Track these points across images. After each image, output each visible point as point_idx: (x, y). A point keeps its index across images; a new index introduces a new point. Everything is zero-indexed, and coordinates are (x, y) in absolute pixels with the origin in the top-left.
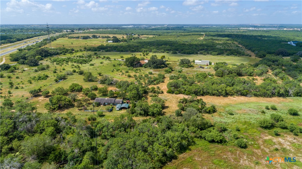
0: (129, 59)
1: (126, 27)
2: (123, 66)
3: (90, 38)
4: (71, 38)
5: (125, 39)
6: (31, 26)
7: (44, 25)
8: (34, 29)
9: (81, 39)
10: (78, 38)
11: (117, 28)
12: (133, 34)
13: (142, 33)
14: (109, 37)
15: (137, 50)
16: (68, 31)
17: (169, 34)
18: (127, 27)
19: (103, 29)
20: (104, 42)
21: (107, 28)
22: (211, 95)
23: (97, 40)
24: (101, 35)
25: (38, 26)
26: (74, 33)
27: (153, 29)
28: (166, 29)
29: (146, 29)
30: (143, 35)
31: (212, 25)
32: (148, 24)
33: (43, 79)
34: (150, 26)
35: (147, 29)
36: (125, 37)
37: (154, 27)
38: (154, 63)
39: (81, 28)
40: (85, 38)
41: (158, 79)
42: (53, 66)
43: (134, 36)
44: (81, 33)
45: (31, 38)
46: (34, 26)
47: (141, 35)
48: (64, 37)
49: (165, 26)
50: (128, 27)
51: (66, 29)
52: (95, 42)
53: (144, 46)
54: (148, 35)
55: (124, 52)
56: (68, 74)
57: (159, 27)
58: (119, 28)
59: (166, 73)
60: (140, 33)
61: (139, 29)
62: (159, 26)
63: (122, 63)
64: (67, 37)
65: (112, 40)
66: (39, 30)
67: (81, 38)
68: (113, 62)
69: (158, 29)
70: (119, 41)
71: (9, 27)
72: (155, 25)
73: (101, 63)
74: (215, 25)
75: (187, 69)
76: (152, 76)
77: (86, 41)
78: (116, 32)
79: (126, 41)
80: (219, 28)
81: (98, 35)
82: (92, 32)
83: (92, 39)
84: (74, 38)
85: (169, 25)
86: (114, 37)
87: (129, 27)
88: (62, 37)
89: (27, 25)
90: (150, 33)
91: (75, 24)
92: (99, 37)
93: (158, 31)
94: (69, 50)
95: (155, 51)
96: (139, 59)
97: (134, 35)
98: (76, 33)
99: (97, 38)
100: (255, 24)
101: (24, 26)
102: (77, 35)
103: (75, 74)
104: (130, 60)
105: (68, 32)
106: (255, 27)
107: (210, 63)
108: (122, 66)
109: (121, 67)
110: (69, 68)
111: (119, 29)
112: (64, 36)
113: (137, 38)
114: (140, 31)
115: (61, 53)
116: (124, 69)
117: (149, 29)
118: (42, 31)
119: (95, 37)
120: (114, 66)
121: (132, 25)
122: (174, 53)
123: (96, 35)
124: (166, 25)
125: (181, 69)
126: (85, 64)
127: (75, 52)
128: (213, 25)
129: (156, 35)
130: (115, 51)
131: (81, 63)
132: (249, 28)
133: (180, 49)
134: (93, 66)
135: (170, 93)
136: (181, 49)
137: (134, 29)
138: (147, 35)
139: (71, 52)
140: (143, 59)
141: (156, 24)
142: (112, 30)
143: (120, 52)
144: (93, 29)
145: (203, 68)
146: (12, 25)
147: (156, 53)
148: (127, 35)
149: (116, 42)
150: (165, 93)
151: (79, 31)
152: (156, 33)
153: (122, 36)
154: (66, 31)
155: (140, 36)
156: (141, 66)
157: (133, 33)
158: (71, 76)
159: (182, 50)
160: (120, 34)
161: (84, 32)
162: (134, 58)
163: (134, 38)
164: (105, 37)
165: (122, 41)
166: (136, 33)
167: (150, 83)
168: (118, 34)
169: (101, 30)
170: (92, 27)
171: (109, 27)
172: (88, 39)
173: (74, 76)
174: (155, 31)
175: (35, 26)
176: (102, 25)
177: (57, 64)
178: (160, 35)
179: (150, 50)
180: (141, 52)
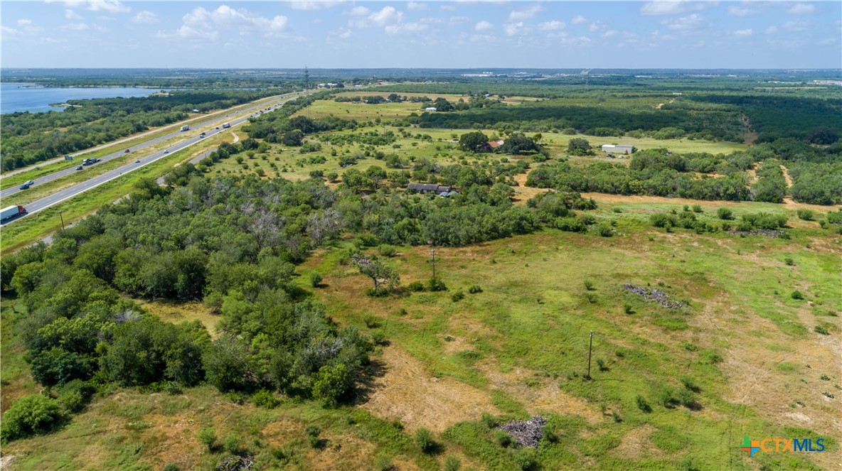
0: (467, 137)
1: (474, 75)
2: (455, 151)
3: (384, 101)
4: (342, 101)
5: (466, 104)
6: (237, 72)
7: (266, 70)
8: (252, 80)
9: (364, 104)
10: (357, 100)
11: (449, 80)
12: (487, 93)
13: (511, 92)
14: (429, 100)
15: (489, 125)
16: (329, 84)
17: (582, 95)
18: (475, 77)
19: (412, 81)
20: (416, 110)
21: (423, 79)
22: (601, 192)
23: (401, 107)
24: (409, 95)
25: (254, 72)
26: (344, 91)
27: (545, 82)
28: (582, 83)
29: (525, 81)
30: (512, 95)
32: (535, 70)
33: (319, 162)
34: (538, 73)
35: (528, 81)
36: (467, 99)
39: (359, 78)
40: (374, 101)
41: (515, 167)
42: (327, 147)
43: (488, 98)
44: (360, 90)
45: (255, 99)
46: (245, 74)
47: (508, 96)
48: (326, 99)
49: (583, 73)
50: (477, 75)
51: (325, 80)
52: (397, 110)
54: (525, 96)
55: (460, 128)
56: (358, 158)
57: (563, 77)
58: (454, 78)
59: (534, 162)
60: (506, 92)
61: (508, 82)
62: (564, 75)
63: (455, 146)
64: (331, 98)
65: (435, 106)
66: (263, 82)
67: (364, 102)
68: (437, 144)
69: (559, 82)
70: (452, 108)
71: (189, 75)
72: (553, 72)
73: (414, 144)
75: (578, 158)
76: (506, 164)
77: (377, 108)
78: (446, 88)
79: (466, 108)
81: (402, 95)
82: (386, 87)
83: (389, 104)
84: (349, 100)
85: (594, 71)
86: (439, 99)
87: (480, 76)
88: (321, 99)
89: (229, 71)
90: (531, 92)
91: (340, 68)
92: (405, 100)
93: (557, 87)
94: (349, 122)
96: (487, 136)
97: (491, 95)
98: (349, 91)
99: (400, 101)
101: (222, 72)
102: (354, 95)
103: (369, 158)
104: (470, 139)
105: (329, 87)
107: (633, 150)
108: (454, 149)
109: (451, 152)
110: (355, 149)
111: (454, 80)
112: (325, 97)
113: (494, 103)
114: (508, 87)
115: (334, 128)
116: (456, 154)
117: (534, 82)
118: (269, 86)
119: (396, 100)
120: (438, 149)
121: (490, 70)
123: (398, 94)
124: (585, 70)
125: (567, 156)
126: (384, 145)
127: (360, 127)
129: (548, 96)
130: (442, 127)
131: (375, 144)
134: (399, 149)
135: (529, 186)
137: (493, 82)
138: (522, 96)
139: (352, 127)
140: (496, 140)
141: (557, 70)
142: (435, 83)
143: (451, 128)
144: (388, 80)
145: (613, 157)
146: (195, 71)
148: (472, 95)
149: (444, 110)
150: (522, 186)
151: (354, 85)
152: (549, 92)
153: (459, 98)
154: (326, 86)
155: (503, 98)
156: (490, 150)
157: (489, 91)
158: (363, 161)
160: (454, 94)
161: (366, 87)
162: (477, 135)
163: (487, 103)
164: (420, 100)
165: (458, 108)
166: (495, 92)
168: (450, 93)
169: (408, 83)
170: (384, 77)
171: (429, 76)
172: (379, 103)
173: (367, 160)
174: (548, 87)
175: (246, 72)
176: (410, 71)
177: (333, 144)
178: (555, 97)
179: (517, 126)
180: (496, 129)
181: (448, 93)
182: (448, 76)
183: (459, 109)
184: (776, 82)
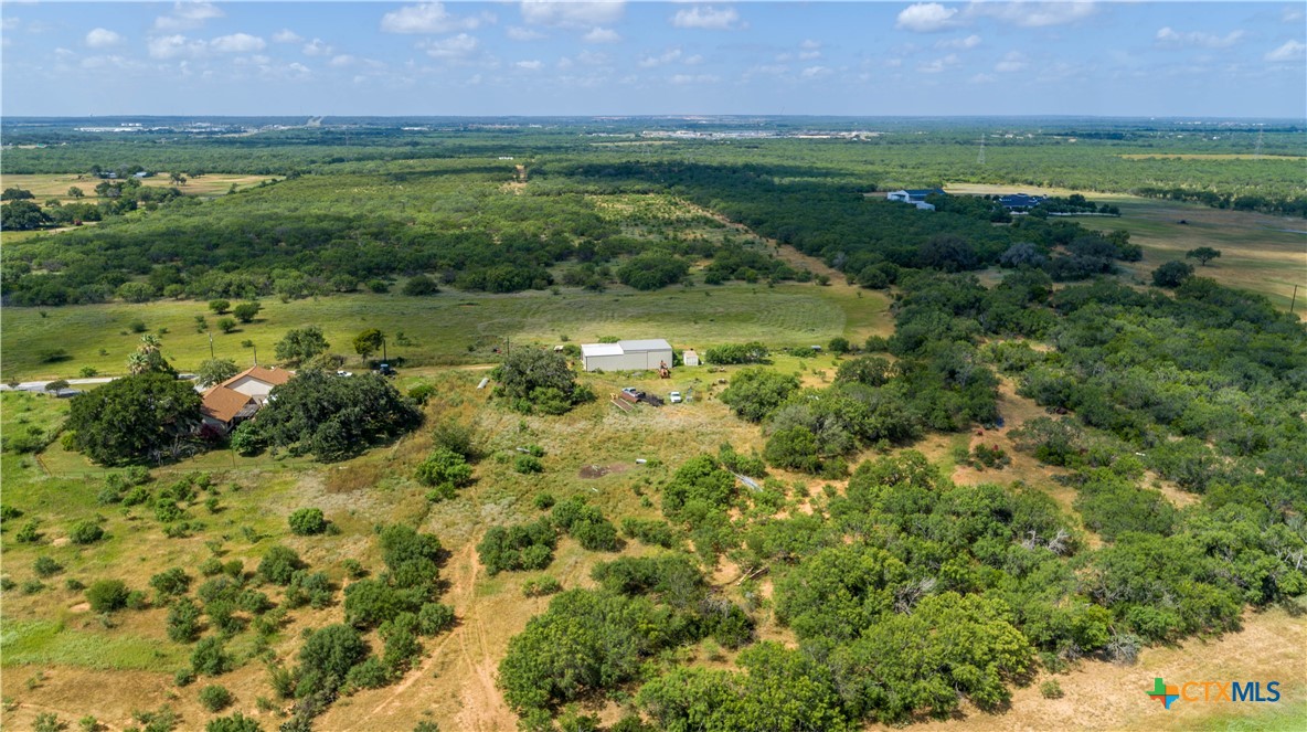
0: (103, 404)
1: (102, 129)
2: (59, 452)
5: (89, 207)
11: (44, 139)
12: (141, 170)
13: (194, 165)
15: (173, 287)
17: (347, 167)
18: (105, 133)
27: (250, 143)
28: (322, 142)
29: (211, 140)
30: (201, 172)
31: (525, 121)
32: (223, 117)
34: (232, 124)
36: (89, 187)
37: (256, 131)
38: (324, 415)
43: (145, 183)
47: (193, 176)
49: (311, 123)
50: (108, 129)
53: (219, 252)
54: (230, 173)
57: (282, 132)
58: (58, 136)
59: (437, 501)
60: (183, 165)
61: (178, 143)
63: (53, 418)
69: (279, 142)
70: (47, 217)
72: (259, 122)
74: (535, 120)
75: (564, 426)
78: (38, 158)
79: (93, 215)
80: (559, 133)
85: (326, 120)
86: (10, 193)
87: (117, 130)
90: (241, 164)
93: (281, 150)
95: (300, 282)
97: (150, 175)
100: (687, 116)
104: (114, 413)
106: (693, 126)
107: (674, 357)
108: (46, 457)
109: (34, 476)
113: (165, 196)
114: (184, 154)
116: (62, 496)
117: (232, 142)
121: (134, 120)
122: (421, 293)
124: (315, 119)
125: (523, 428)
128: (525, 118)
129: (278, 171)
132: (674, 131)
133: (445, 257)
136: (451, 260)
137: (148, 144)
138: (222, 172)
141: (264, 118)
143: (44, 303)
145: (658, 402)
147: (304, 297)
148: (103, 177)
149: (23, 228)
152: (277, 164)
153: (69, 186)
155: (183, 180)
157: (143, 165)
159: (459, 266)
160: (55, 173)
162: (148, 391)
163: (146, 197)
165: (67, 217)
166: (158, 166)
167: (330, 680)
168: (46, 173)
174: (266, 152)
178: (297, 174)
179: (262, 280)
180: (203, 295)
181: (41, 172)
182: (45, 130)
183: (71, 221)
184: (602, 135)
